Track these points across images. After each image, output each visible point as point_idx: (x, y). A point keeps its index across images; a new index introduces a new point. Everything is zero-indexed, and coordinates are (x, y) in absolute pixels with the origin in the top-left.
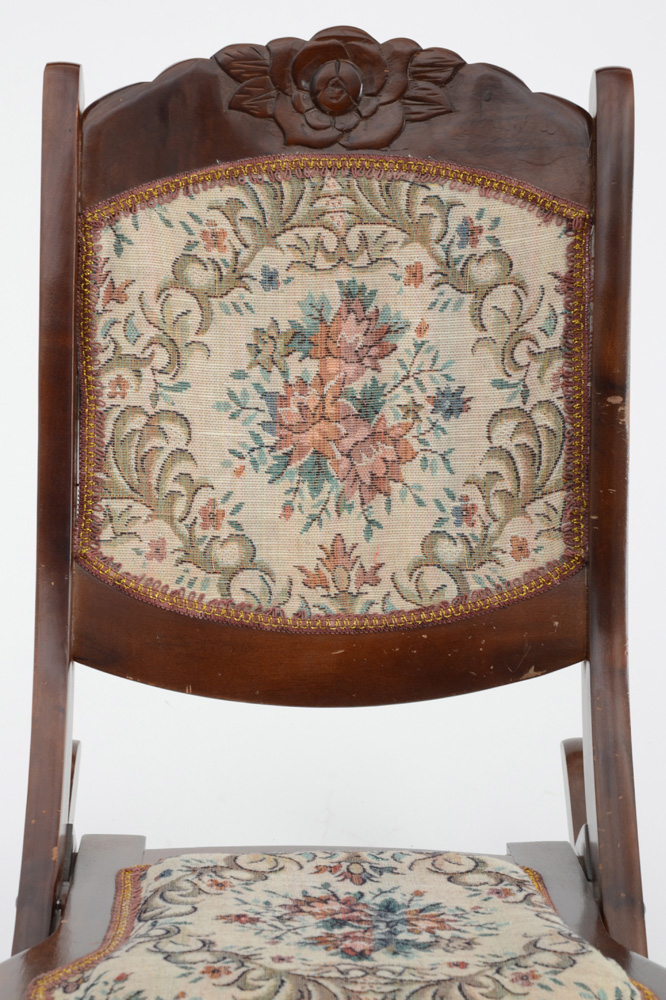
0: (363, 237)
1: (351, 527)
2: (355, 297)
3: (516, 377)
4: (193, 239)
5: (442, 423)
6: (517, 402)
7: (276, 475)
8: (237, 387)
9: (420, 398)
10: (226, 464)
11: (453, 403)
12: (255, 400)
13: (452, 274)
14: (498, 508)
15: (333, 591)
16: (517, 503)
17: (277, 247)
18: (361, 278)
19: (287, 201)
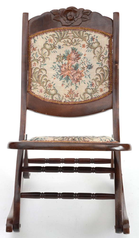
0: (75, 40)
1: (73, 87)
2: (74, 50)
3: (101, 62)
4: (47, 40)
5: (88, 70)
6: (101, 66)
7: (61, 79)
8: (54, 65)
9: (85, 66)
10: (52, 77)
11: (90, 67)
12: (57, 67)
13: (90, 46)
14: (98, 84)
15: (70, 98)
16: (101, 83)
17: (61, 42)
18: (75, 47)
19: (62, 35)
